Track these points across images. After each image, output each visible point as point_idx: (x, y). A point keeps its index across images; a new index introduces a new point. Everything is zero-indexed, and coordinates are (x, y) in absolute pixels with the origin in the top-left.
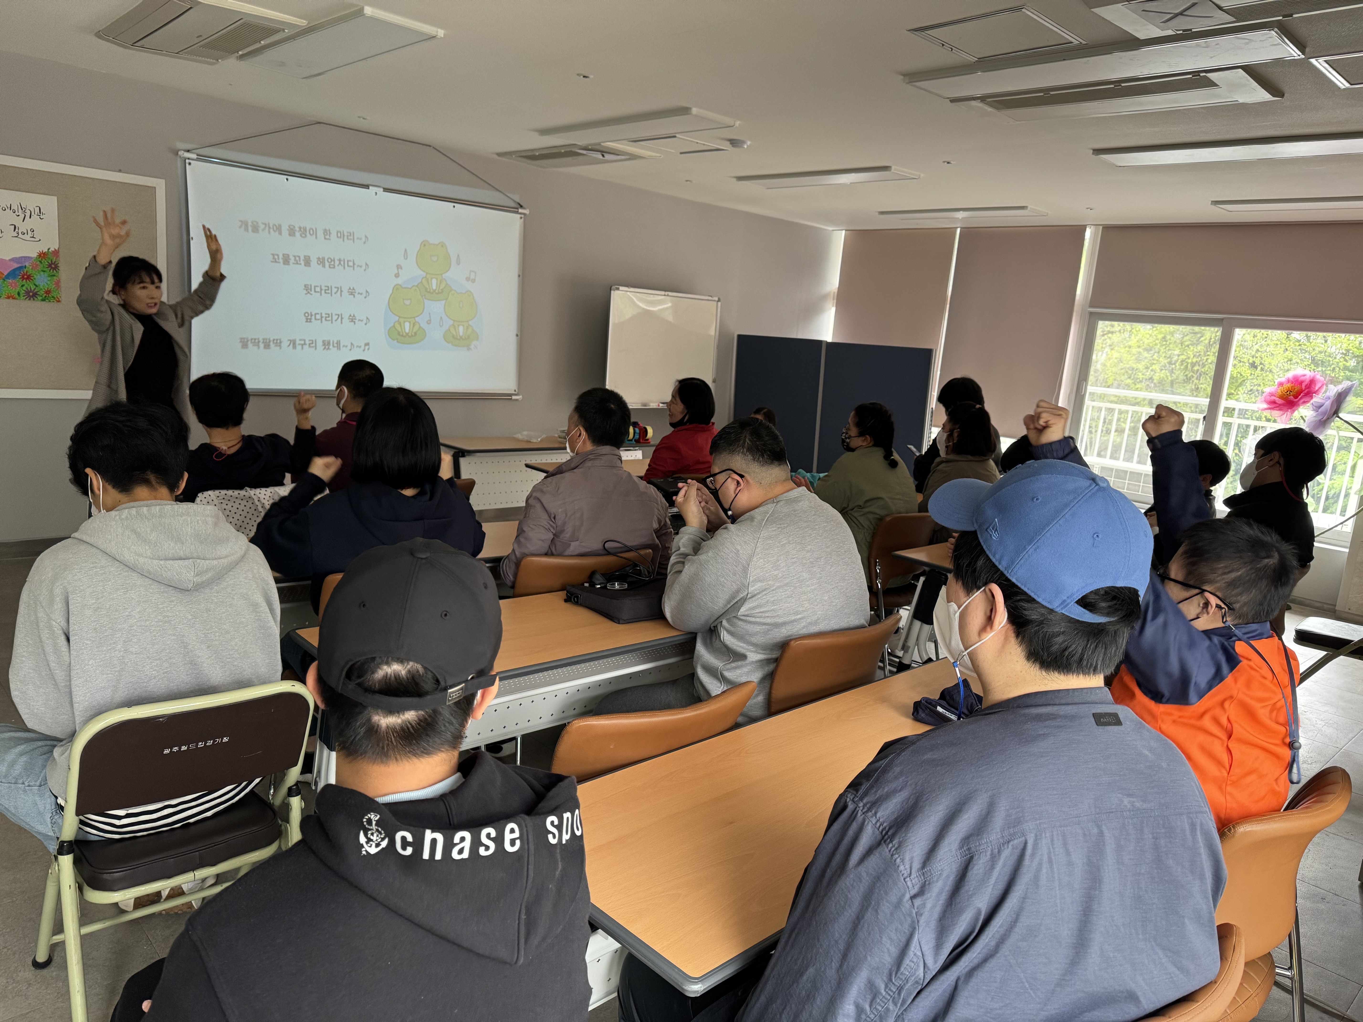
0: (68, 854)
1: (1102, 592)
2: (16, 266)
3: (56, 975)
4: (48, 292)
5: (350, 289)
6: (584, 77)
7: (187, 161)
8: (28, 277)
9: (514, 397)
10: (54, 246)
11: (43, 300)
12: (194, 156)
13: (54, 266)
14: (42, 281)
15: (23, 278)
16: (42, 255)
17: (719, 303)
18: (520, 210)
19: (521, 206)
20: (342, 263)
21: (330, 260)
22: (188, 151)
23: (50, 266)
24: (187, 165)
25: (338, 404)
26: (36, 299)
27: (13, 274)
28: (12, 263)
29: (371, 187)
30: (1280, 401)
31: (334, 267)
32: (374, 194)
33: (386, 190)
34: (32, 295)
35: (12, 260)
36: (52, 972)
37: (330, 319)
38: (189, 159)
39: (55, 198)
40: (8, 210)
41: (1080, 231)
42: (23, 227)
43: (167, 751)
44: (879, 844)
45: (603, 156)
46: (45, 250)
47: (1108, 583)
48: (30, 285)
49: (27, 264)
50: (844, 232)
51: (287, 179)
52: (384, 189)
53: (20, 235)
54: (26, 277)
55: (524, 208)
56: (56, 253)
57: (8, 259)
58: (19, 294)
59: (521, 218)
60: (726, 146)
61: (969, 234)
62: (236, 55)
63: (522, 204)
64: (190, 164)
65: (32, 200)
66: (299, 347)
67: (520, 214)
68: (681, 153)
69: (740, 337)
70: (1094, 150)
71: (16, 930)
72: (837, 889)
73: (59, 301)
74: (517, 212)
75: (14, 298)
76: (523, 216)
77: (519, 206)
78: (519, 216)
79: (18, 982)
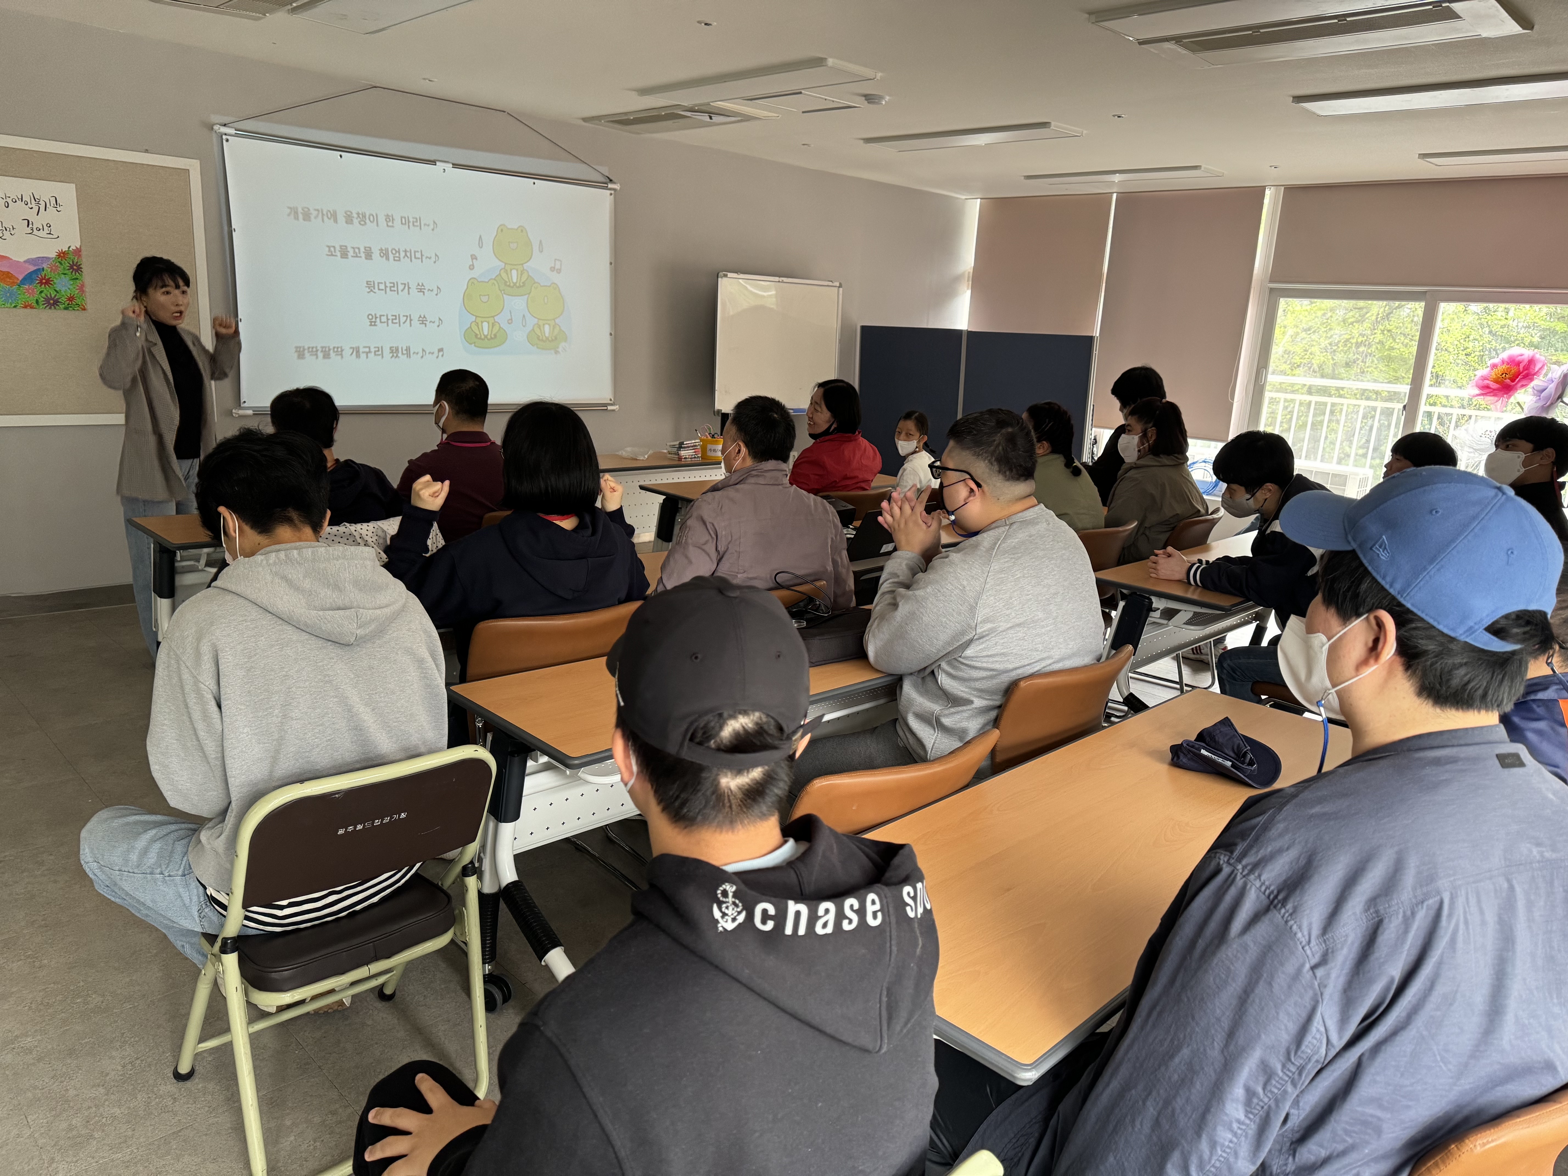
0: (233, 952)
1: (1513, 616)
2: (32, 268)
3: (202, 1087)
4: (71, 299)
5: (419, 285)
6: (706, 24)
7: (224, 137)
8: (47, 282)
9: (610, 408)
10: (76, 243)
11: (66, 308)
12: (233, 131)
13: (76, 268)
14: (63, 286)
15: (41, 283)
16: (62, 255)
17: (841, 289)
18: (610, 186)
19: (611, 180)
20: (408, 254)
21: (394, 252)
22: (225, 125)
23: (71, 267)
24: (224, 141)
25: (437, 423)
26: (57, 307)
27: (29, 278)
28: (27, 265)
29: (438, 163)
30: (1494, 386)
31: (399, 260)
32: (442, 171)
33: (455, 166)
34: (52, 303)
35: (28, 261)
36: (198, 1084)
37: (397, 321)
38: (226, 134)
39: (73, 186)
40: (19, 202)
41: (1258, 193)
42: (37, 222)
43: (341, 832)
44: (1267, 910)
45: (711, 118)
46: (65, 249)
47: (1521, 607)
48: (49, 291)
49: (45, 266)
50: (979, 200)
51: (341, 156)
52: (453, 164)
53: (35, 232)
54: (44, 281)
55: (615, 183)
56: (78, 252)
57: (22, 260)
58: (37, 302)
59: (611, 194)
60: (860, 102)
61: (1128, 200)
62: (289, 7)
63: (611, 178)
64: (227, 140)
65: (45, 189)
66: (363, 356)
67: (610, 189)
68: (803, 112)
69: (864, 329)
70: (1294, 97)
71: (146, 1039)
72: (1215, 961)
73: (84, 309)
74: (606, 188)
75: (32, 307)
76: (613, 192)
77: (608, 180)
78: (609, 192)
79: (161, 1096)
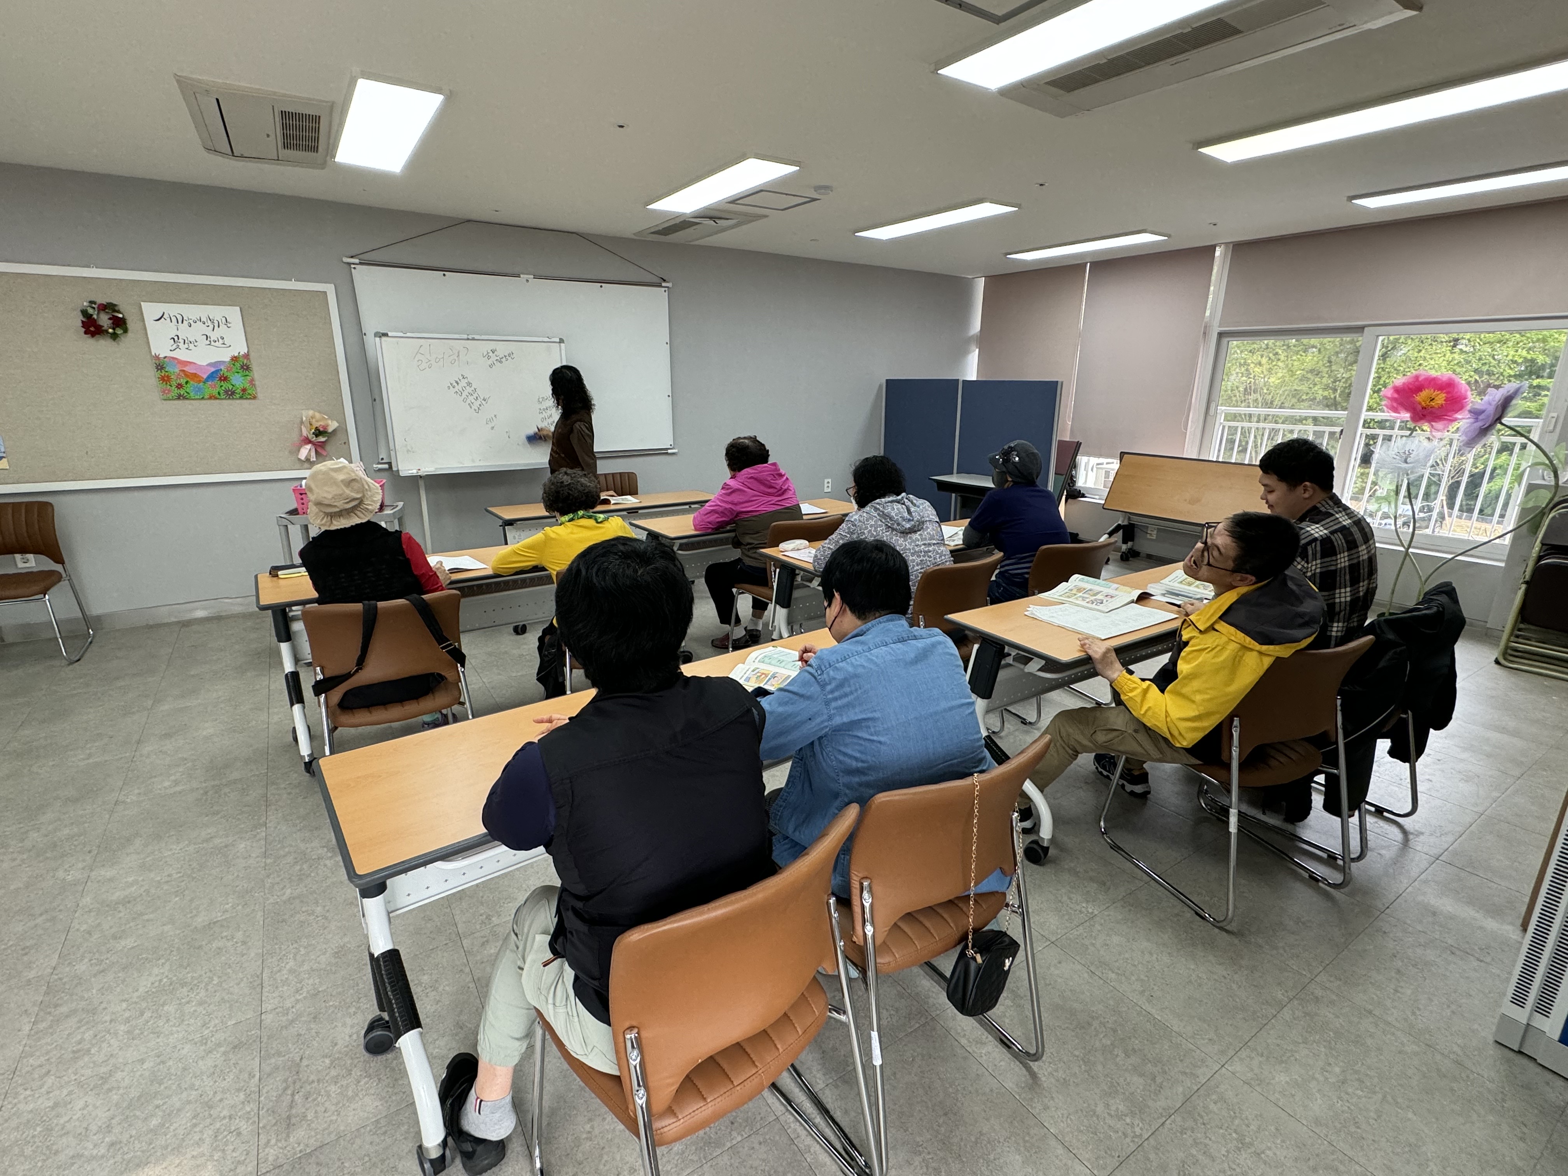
2: (213, 370)
4: (244, 390)
6: (620, 127)
7: (351, 266)
8: (225, 379)
9: (670, 451)
10: (244, 350)
11: (241, 398)
12: (357, 261)
13: (246, 368)
14: (238, 381)
15: (220, 380)
16: (235, 359)
18: (663, 284)
19: (664, 281)
22: (352, 257)
23: (242, 367)
24: (352, 269)
26: (234, 397)
27: (211, 377)
28: (209, 368)
29: (521, 276)
32: (526, 281)
33: (535, 277)
34: (230, 394)
35: (210, 365)
38: (353, 264)
39: (237, 309)
40: (198, 322)
41: (1209, 251)
42: (214, 336)
45: (715, 222)
46: (236, 354)
48: (226, 385)
49: (222, 368)
50: (984, 279)
51: (444, 274)
52: (533, 276)
53: (213, 343)
54: (223, 378)
55: (667, 282)
56: (247, 356)
57: (205, 364)
58: (219, 393)
59: (665, 291)
63: (664, 278)
64: (355, 268)
65: (217, 312)
67: (664, 287)
69: (888, 382)
73: (255, 398)
74: (661, 286)
75: (216, 398)
76: (666, 289)
77: (662, 281)
78: (663, 289)
